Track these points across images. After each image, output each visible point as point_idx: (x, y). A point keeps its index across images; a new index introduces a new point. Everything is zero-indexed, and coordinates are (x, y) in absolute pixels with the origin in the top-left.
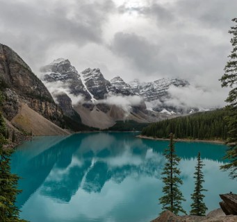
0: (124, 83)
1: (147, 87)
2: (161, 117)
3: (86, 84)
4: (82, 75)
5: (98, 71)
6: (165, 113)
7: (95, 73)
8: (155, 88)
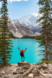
0: (25, 25)
1: (31, 26)
2: (35, 35)
3: (14, 24)
4: (13, 21)
5: (18, 20)
6: (37, 33)
7: (17, 21)
8: (34, 26)
